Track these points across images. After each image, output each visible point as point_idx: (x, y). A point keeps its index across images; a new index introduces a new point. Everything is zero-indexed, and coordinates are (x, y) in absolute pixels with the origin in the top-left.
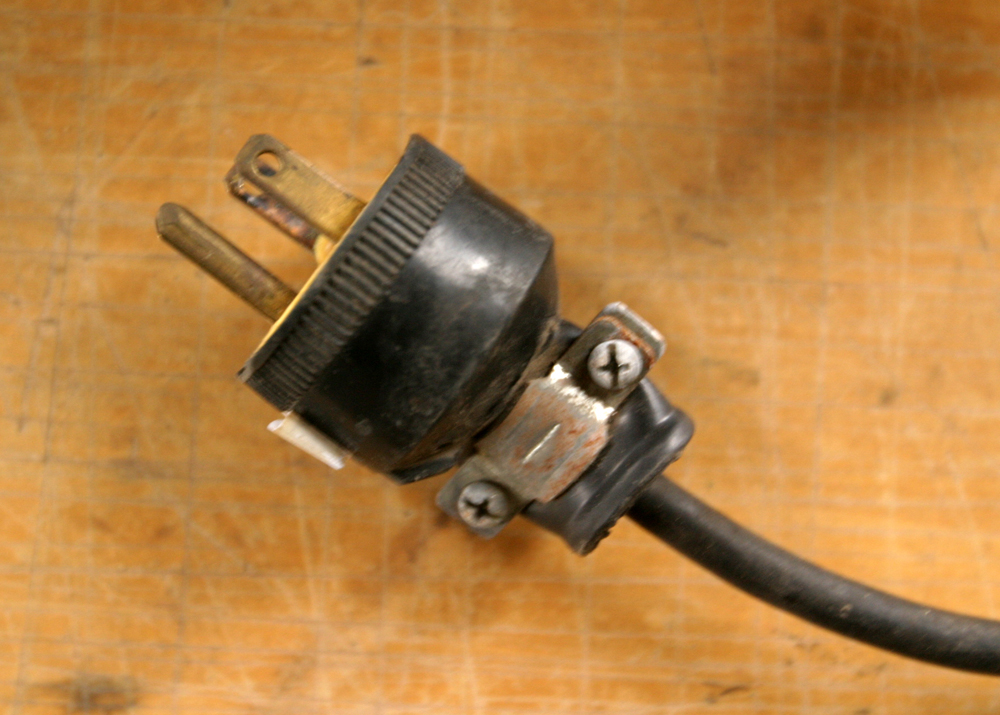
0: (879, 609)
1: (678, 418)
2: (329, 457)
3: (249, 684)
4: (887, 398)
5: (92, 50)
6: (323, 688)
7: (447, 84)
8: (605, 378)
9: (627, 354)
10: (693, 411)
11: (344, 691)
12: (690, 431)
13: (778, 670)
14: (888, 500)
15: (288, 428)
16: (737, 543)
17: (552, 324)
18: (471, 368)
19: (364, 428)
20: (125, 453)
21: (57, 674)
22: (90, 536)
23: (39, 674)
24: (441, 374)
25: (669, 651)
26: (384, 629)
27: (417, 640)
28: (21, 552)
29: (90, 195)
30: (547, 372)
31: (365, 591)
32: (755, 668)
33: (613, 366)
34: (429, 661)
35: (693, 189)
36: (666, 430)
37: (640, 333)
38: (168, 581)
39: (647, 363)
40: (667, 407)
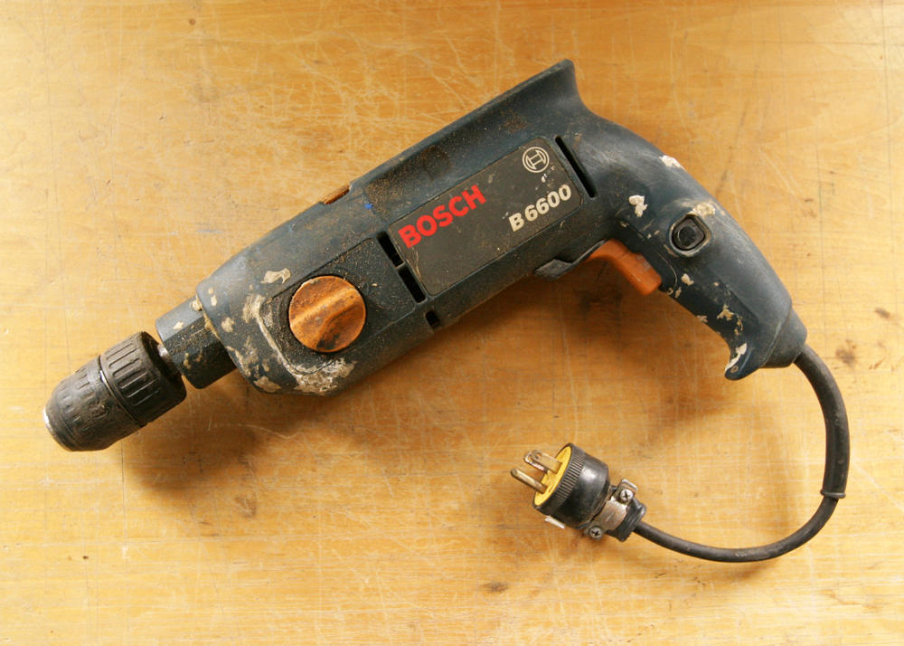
0: (697, 548)
1: (643, 506)
2: (562, 526)
3: (536, 581)
4: (696, 495)
5: (484, 419)
6: (556, 581)
7: (577, 422)
8: (625, 499)
9: (630, 493)
10: (646, 504)
11: (561, 582)
12: (646, 508)
13: (673, 568)
14: (698, 522)
15: (550, 519)
16: (660, 535)
17: (610, 487)
18: (595, 502)
19: (570, 518)
20: (500, 523)
21: (486, 582)
22: (493, 545)
23: (482, 582)
24: (588, 504)
25: (645, 565)
26: (571, 564)
27: (579, 567)
28: (475, 551)
29: (487, 457)
30: (610, 499)
31: (565, 555)
32: (667, 568)
33: (626, 496)
34: (583, 572)
35: (642, 444)
36: (640, 510)
37: (631, 486)
38: (513, 556)
39: (634, 494)
40: (640, 504)
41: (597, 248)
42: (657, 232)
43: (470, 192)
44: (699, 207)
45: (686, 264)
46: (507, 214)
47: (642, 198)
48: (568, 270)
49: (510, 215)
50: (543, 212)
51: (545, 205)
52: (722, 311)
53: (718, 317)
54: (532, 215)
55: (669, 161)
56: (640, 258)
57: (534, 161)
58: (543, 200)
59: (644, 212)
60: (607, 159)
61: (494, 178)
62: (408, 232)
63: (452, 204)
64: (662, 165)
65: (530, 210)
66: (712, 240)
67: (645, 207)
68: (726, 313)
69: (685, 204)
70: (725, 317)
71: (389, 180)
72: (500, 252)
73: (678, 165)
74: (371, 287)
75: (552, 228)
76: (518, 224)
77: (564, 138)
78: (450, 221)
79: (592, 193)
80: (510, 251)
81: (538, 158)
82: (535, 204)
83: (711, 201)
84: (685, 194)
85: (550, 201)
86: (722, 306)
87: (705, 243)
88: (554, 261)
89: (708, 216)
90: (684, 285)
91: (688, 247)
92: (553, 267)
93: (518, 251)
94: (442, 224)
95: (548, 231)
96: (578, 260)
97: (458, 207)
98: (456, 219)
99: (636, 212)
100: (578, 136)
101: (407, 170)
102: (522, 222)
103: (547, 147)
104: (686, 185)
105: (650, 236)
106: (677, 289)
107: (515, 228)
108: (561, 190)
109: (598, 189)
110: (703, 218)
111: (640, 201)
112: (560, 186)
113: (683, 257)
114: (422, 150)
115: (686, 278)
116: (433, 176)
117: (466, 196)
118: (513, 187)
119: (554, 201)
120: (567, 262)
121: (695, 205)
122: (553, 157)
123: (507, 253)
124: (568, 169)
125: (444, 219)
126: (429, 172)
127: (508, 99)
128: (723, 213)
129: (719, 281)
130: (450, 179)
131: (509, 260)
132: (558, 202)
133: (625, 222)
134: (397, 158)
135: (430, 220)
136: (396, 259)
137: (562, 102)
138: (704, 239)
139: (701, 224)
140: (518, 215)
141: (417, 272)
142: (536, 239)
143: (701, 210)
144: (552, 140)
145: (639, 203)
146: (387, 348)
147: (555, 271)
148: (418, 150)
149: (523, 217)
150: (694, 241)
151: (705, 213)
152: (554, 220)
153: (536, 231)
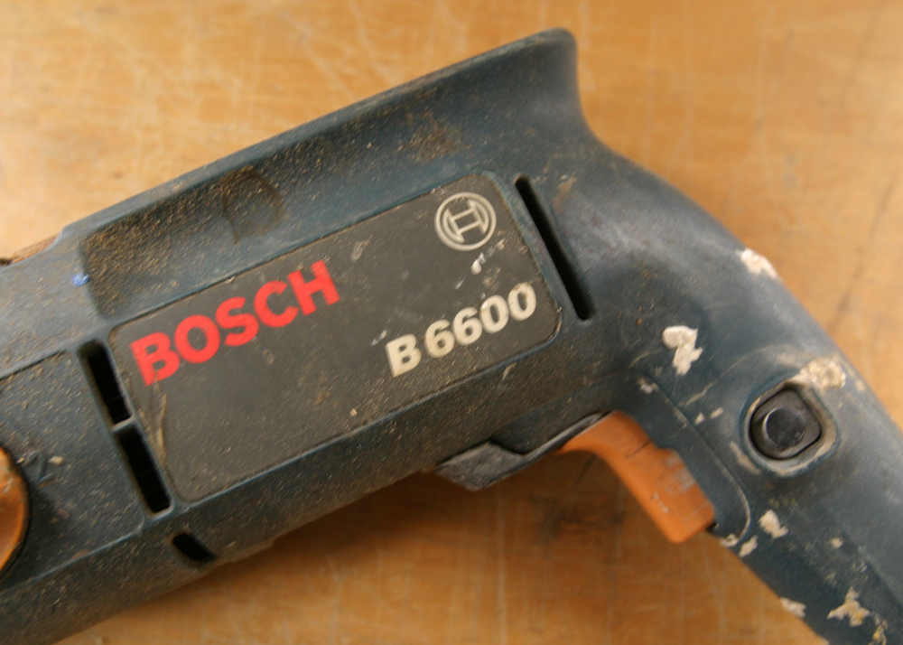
41: (581, 429)
42: (717, 413)
43: (308, 276)
44: (813, 367)
45: (774, 491)
46: (384, 335)
47: (692, 334)
48: (515, 469)
49: (390, 338)
50: (467, 340)
51: (474, 324)
52: (840, 602)
53: (831, 614)
54: (441, 344)
55: (754, 262)
56: (674, 459)
57: (461, 223)
58: (469, 312)
59: (694, 364)
60: (626, 240)
61: (366, 250)
62: (152, 349)
63: (262, 296)
64: (741, 267)
65: (437, 332)
66: (837, 443)
67: (696, 354)
68: (851, 609)
69: (785, 358)
70: (847, 618)
71: (143, 230)
72: (355, 420)
73: (772, 273)
74: (46, 466)
75: (484, 378)
76: (406, 360)
77: (535, 182)
78: (250, 336)
79: (583, 309)
80: (382, 418)
81: (471, 219)
82: (451, 318)
83: (837, 358)
84: (784, 336)
85: (486, 316)
86: (846, 592)
87: (823, 449)
88: (486, 448)
89: (831, 389)
90: (764, 537)
91: (785, 454)
92: (480, 461)
93: (400, 420)
94: (233, 340)
95: (474, 383)
96: (539, 451)
97: (276, 305)
98: (265, 331)
99: (676, 362)
100: (567, 183)
101: (186, 212)
102: (415, 358)
103: (494, 198)
104: (786, 318)
105: (700, 418)
106: (746, 539)
107: (398, 367)
108: (513, 295)
109: (598, 303)
110: (822, 394)
111: (686, 340)
112: (511, 286)
113: (770, 475)
114: (222, 174)
115: (770, 521)
116: (242, 231)
117: (297, 282)
118: (405, 275)
119: (495, 317)
120: (514, 451)
121: (806, 364)
122: (504, 220)
123: (371, 423)
124: (536, 250)
125: (240, 329)
126: (232, 223)
127: (425, 89)
128: (860, 386)
129: (844, 536)
130: (273, 242)
131: (376, 439)
132: (503, 322)
133: (651, 380)
134: (167, 185)
135: (206, 325)
136: (115, 407)
137: (542, 108)
138: (819, 438)
139: (817, 406)
140: (409, 340)
141: (156, 443)
142: (446, 399)
143: (818, 375)
144: (507, 182)
145: (683, 343)
146: (72, 606)
147: (484, 469)
148: (215, 172)
149: (420, 344)
150: (798, 442)
151: (825, 382)
152: (488, 360)
153: (445, 382)
